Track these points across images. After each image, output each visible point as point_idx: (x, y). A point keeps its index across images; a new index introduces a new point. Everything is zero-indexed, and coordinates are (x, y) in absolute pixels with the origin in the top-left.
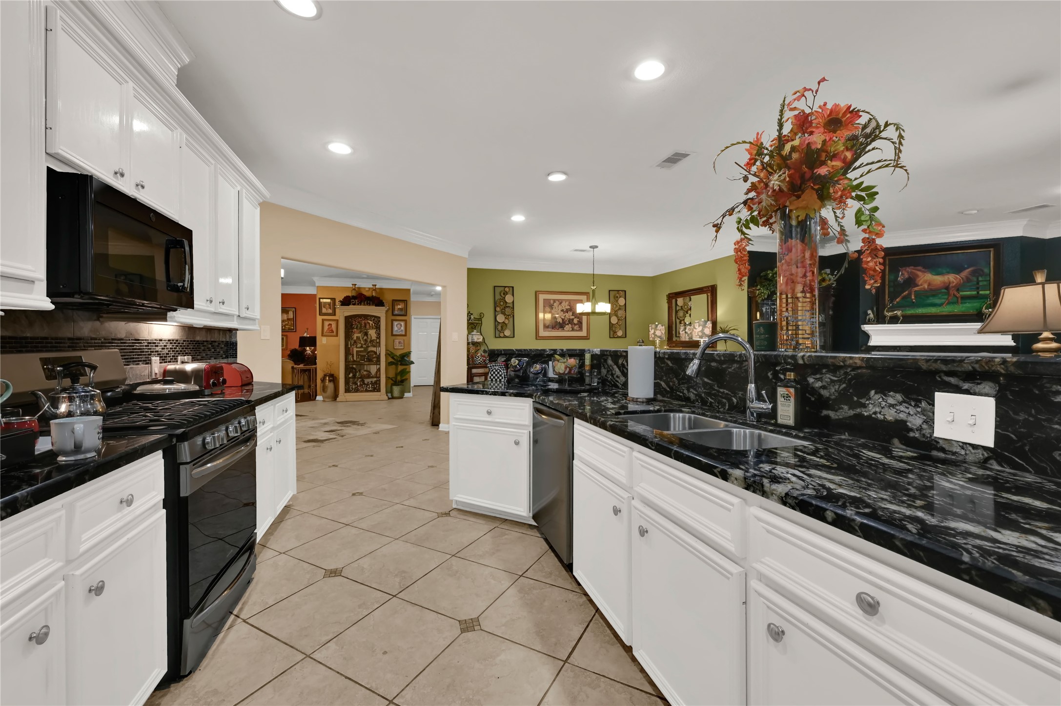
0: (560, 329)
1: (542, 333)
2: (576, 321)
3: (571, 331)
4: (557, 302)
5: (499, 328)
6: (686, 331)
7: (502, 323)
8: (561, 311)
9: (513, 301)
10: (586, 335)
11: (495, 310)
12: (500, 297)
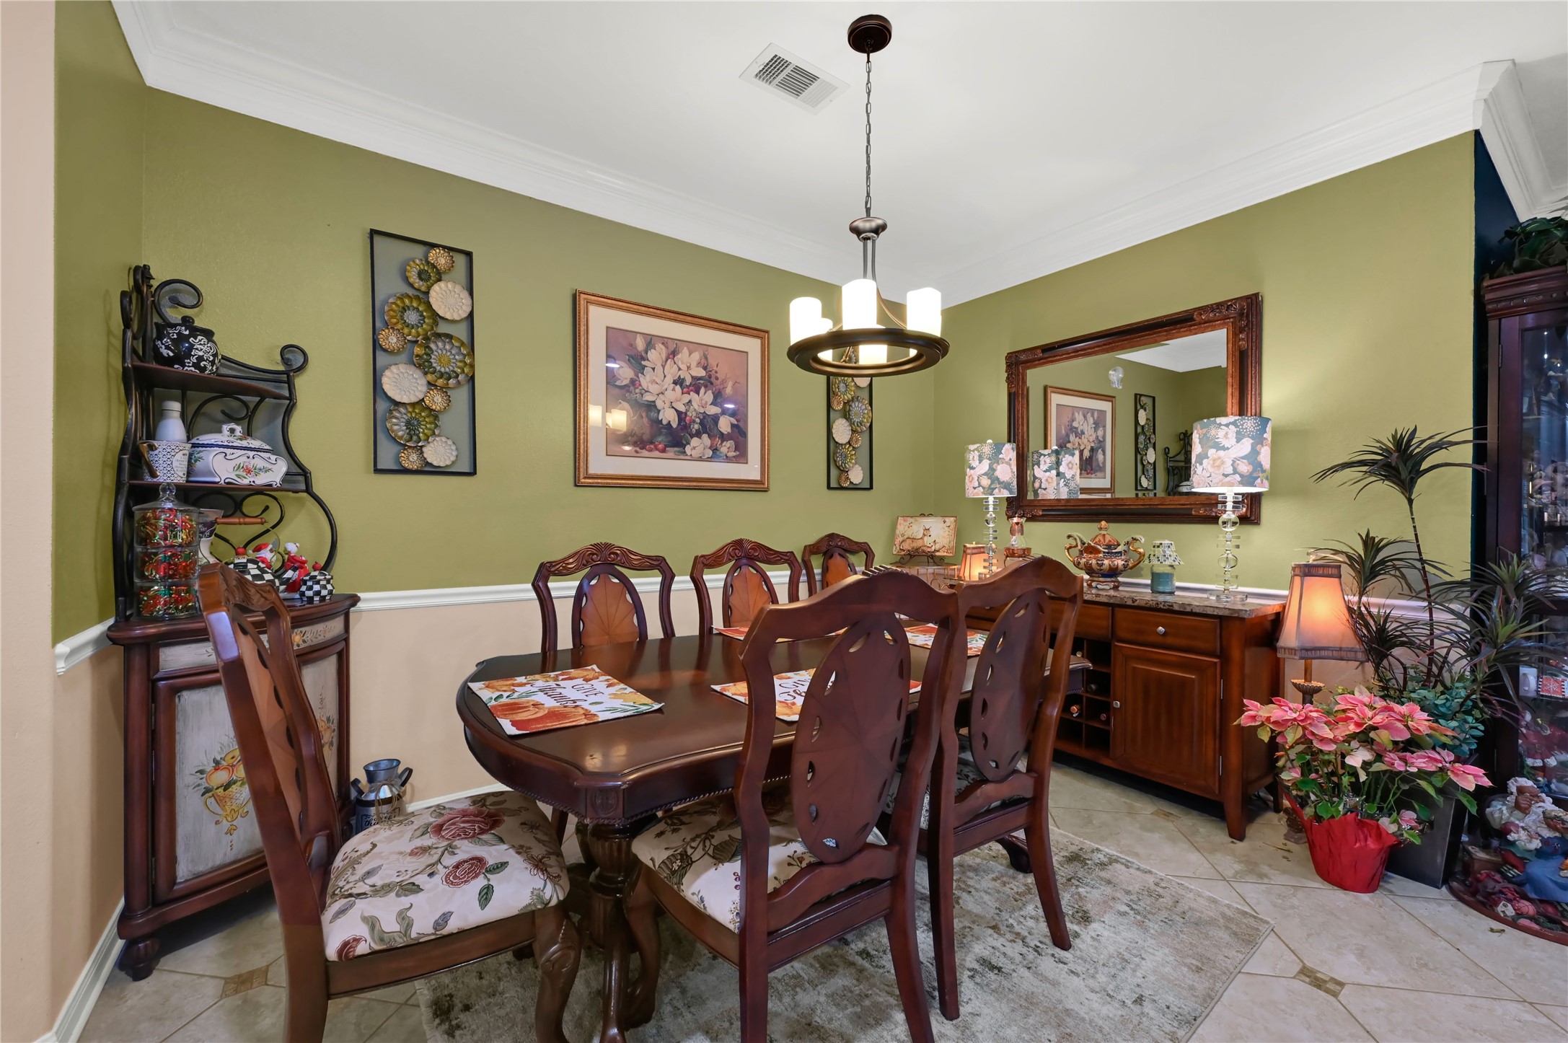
0: (671, 452)
1: (599, 463)
2: (725, 425)
3: (710, 459)
4: (659, 346)
5: (398, 427)
6: (1062, 469)
7: (413, 405)
8: (675, 383)
9: (471, 315)
10: (758, 478)
11: (376, 345)
12: (405, 289)
